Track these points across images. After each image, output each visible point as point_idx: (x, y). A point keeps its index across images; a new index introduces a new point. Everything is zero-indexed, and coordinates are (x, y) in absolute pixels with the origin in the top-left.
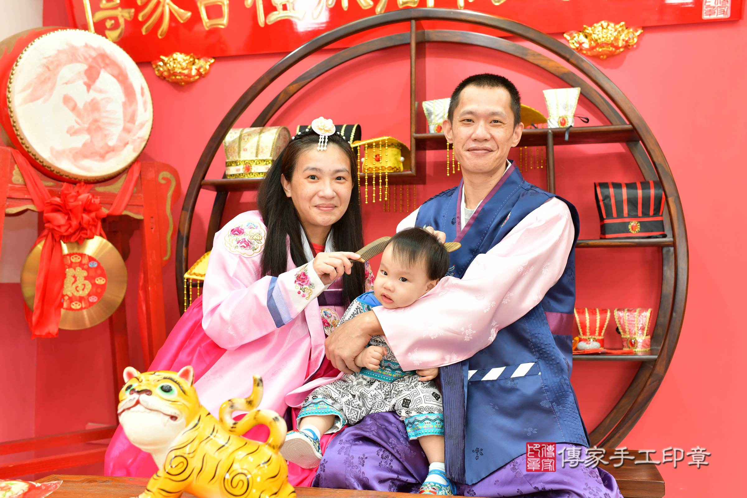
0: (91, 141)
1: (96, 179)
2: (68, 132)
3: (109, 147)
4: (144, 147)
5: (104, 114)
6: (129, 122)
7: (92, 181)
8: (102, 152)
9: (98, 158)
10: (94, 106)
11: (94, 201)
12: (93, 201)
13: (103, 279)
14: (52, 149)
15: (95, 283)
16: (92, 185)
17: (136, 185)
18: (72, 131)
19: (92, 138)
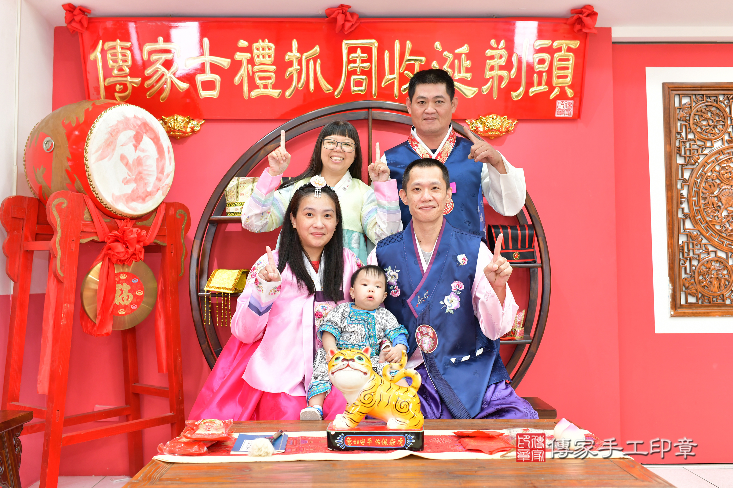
0: (137, 188)
2: (123, 182)
3: (148, 192)
5: (145, 168)
6: (160, 173)
7: (135, 218)
8: (144, 196)
9: (141, 201)
10: (139, 162)
13: (141, 291)
14: (113, 195)
15: (136, 295)
16: (134, 221)
18: (125, 182)
19: (137, 185)
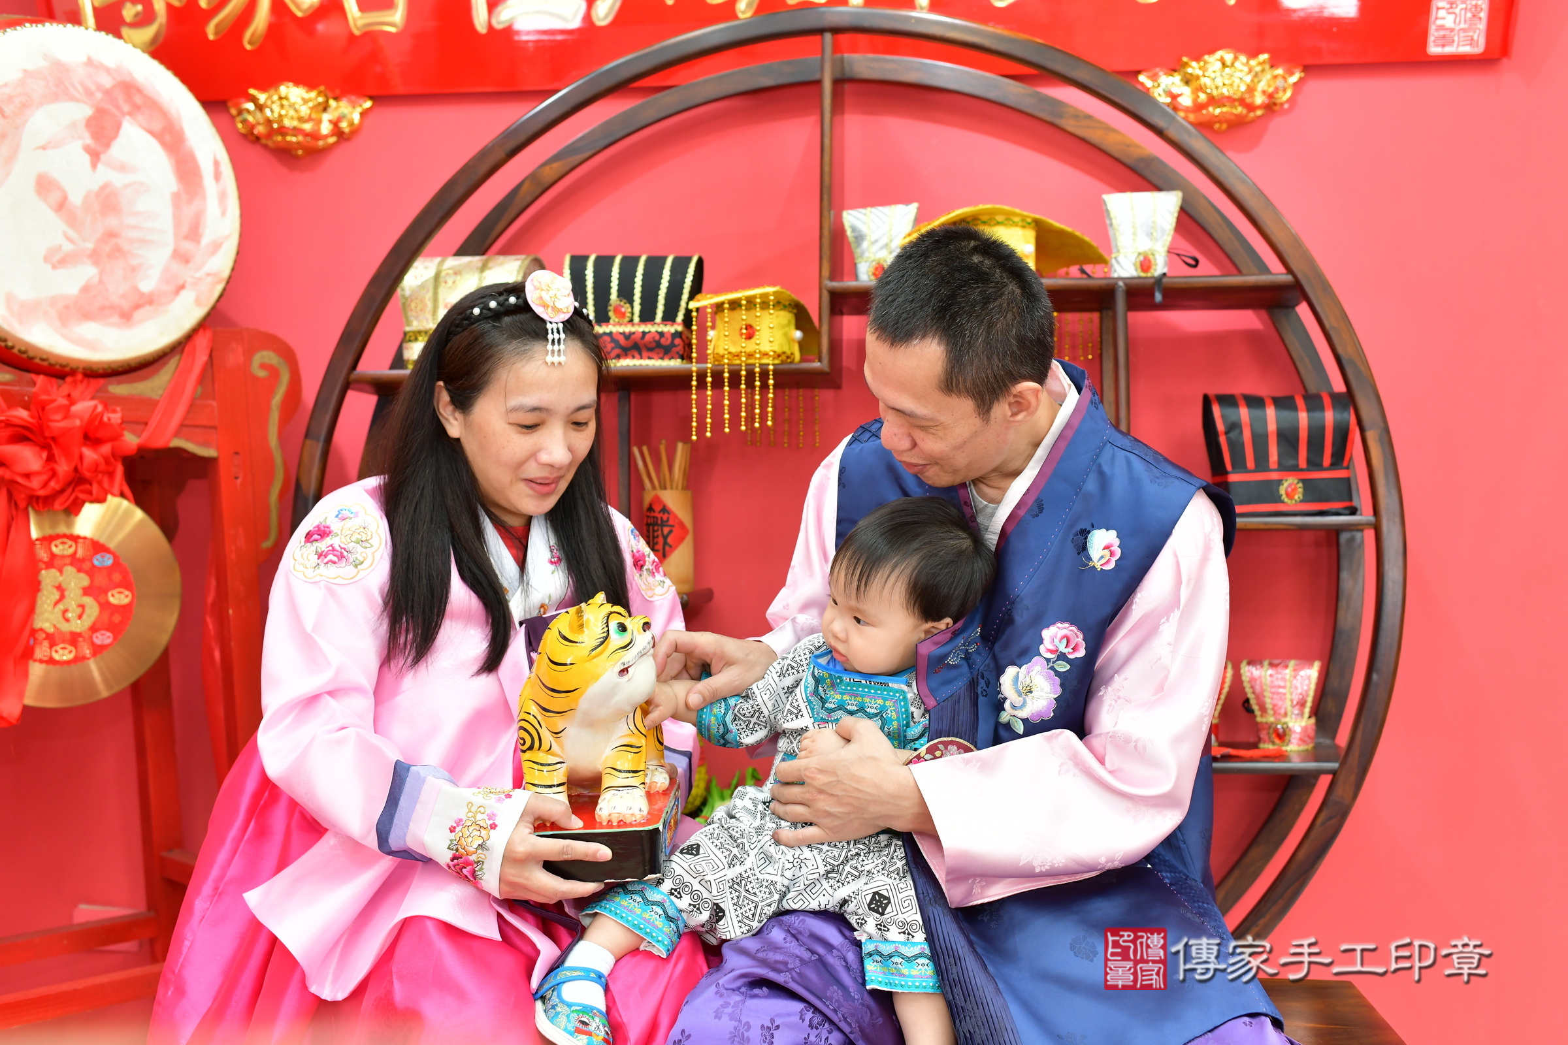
0: (101, 282)
1: (110, 368)
2: (46, 259)
3: (142, 294)
4: (221, 296)
5: (129, 221)
6: (186, 238)
7: (101, 371)
8: (126, 305)
9: (116, 319)
10: (107, 201)
11: (109, 419)
12: (105, 419)
13: (127, 593)
15: (108, 603)
16: (102, 381)
17: (201, 381)
18: (57, 258)
19: (102, 272)
